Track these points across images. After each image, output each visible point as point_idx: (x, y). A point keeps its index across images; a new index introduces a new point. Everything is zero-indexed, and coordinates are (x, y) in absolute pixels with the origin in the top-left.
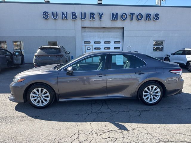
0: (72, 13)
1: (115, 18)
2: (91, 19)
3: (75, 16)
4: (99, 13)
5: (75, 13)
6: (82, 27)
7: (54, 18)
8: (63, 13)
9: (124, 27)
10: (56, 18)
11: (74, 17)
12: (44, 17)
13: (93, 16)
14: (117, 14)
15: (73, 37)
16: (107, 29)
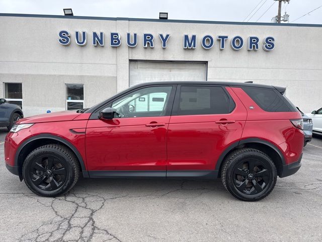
0: (112, 34)
1: (190, 45)
2: (146, 46)
3: (117, 39)
4: (161, 36)
5: (117, 34)
6: (131, 61)
7: (78, 42)
8: (95, 34)
9: (207, 62)
10: (83, 43)
11: (115, 42)
12: (60, 40)
13: (150, 41)
14: (194, 37)
15: (114, 77)
16: (175, 66)
